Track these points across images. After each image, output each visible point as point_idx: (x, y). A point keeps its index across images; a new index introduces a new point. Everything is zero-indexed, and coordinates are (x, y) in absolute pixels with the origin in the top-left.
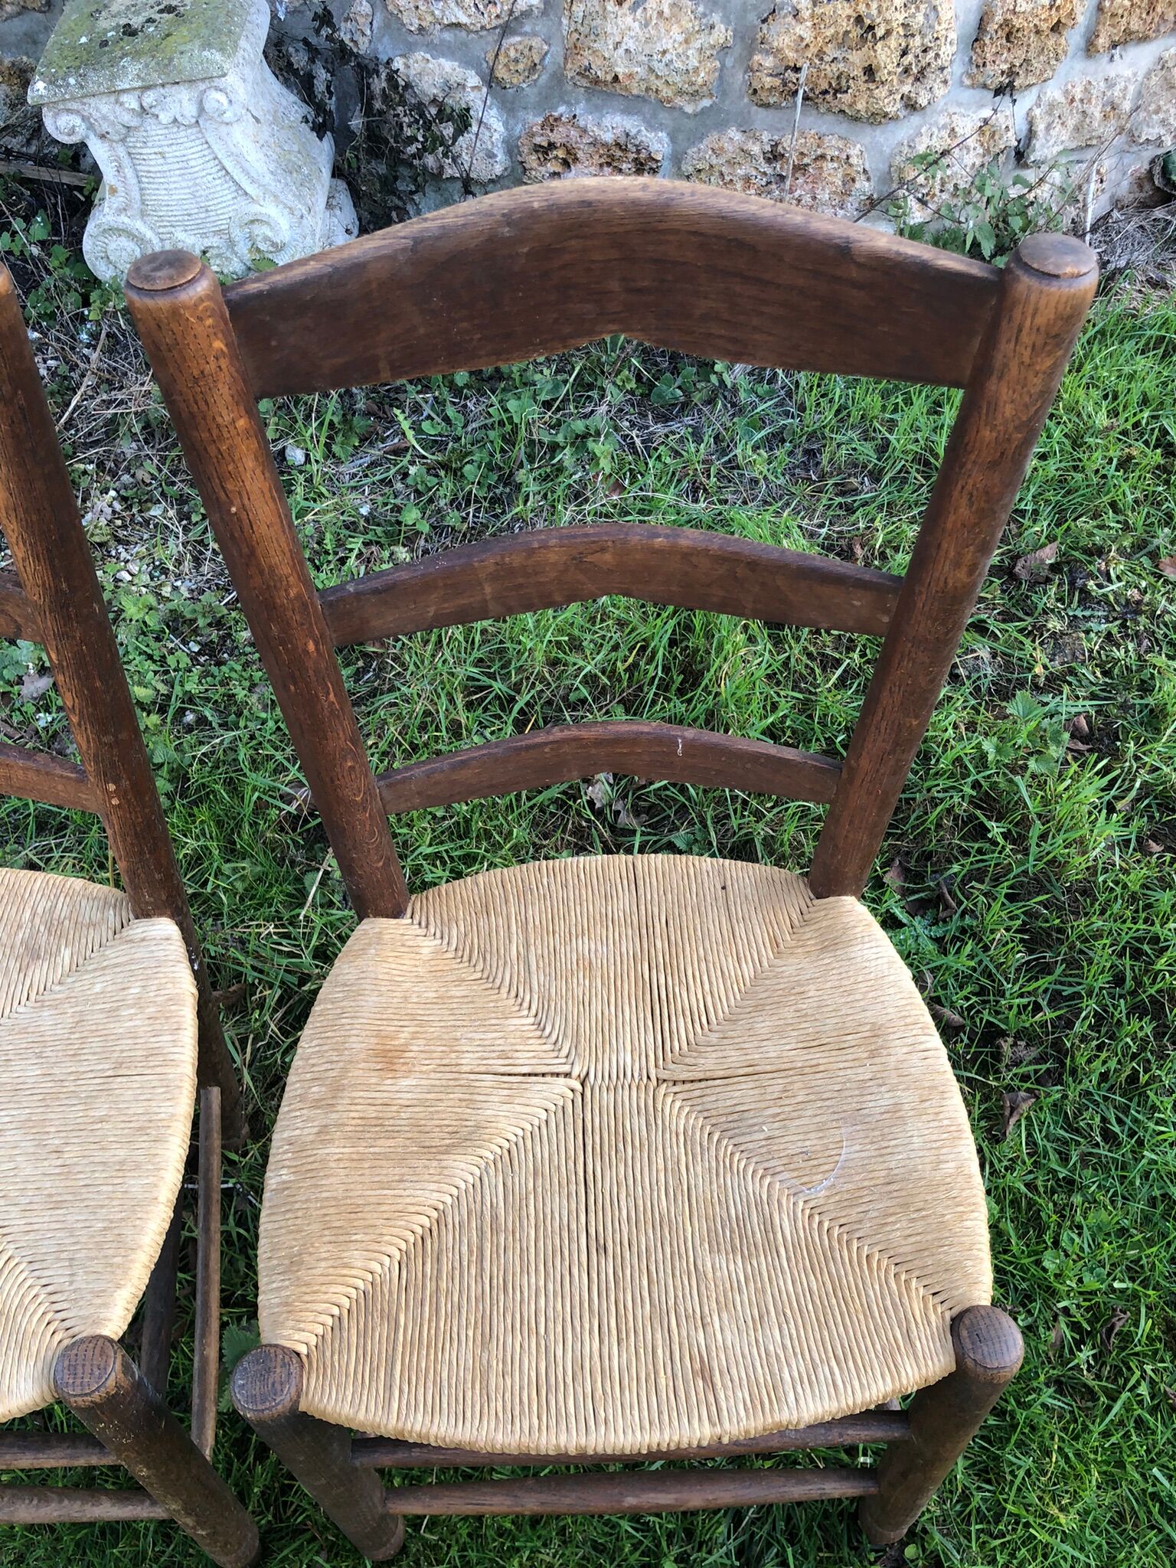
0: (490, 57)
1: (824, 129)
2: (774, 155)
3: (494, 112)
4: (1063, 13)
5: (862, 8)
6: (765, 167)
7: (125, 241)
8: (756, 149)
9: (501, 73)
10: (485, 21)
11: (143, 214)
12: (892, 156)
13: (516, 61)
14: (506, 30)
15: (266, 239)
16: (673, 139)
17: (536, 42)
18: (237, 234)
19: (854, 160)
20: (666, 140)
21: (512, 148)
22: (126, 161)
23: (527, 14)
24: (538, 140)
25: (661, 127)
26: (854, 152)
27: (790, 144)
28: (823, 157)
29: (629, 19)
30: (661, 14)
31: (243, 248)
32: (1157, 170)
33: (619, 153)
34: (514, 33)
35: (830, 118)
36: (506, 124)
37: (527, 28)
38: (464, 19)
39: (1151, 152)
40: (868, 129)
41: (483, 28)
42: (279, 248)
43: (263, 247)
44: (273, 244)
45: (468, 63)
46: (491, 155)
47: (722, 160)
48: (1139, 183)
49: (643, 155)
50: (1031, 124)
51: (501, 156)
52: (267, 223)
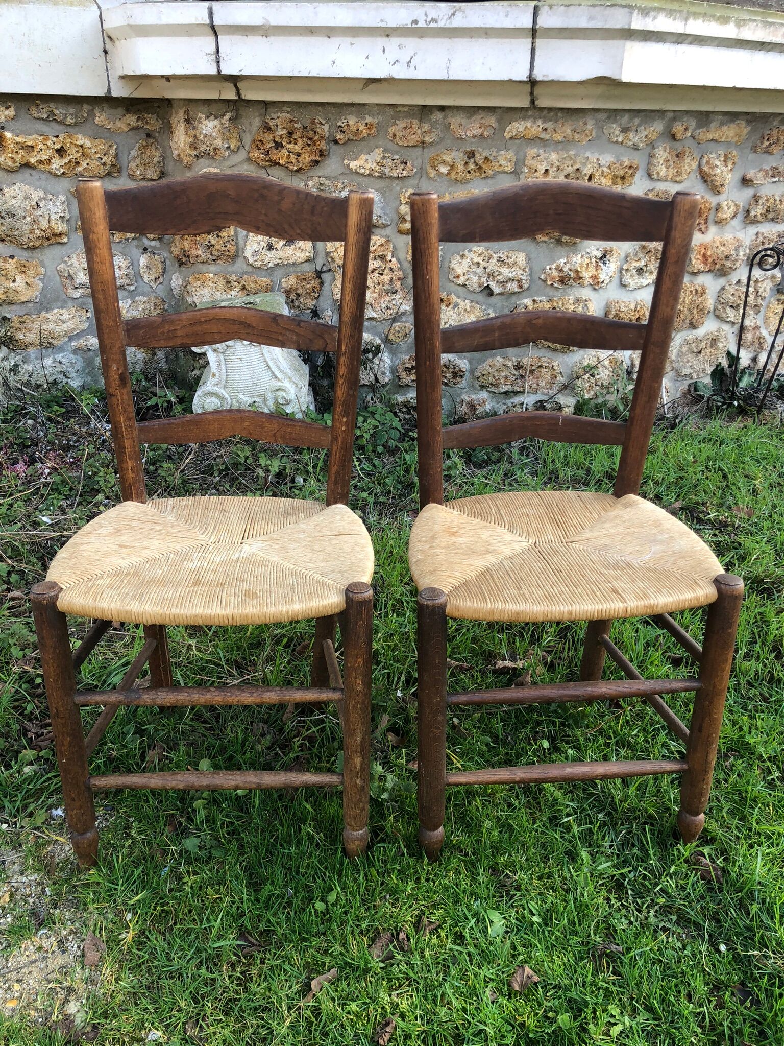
0: (386, 331)
1: (541, 355)
2: (518, 367)
3: (386, 354)
4: (641, 313)
5: (555, 304)
6: (514, 372)
7: (214, 399)
8: (510, 364)
9: (391, 337)
10: (385, 316)
11: (225, 387)
12: (572, 367)
13: (399, 332)
14: (394, 320)
15: (283, 397)
16: (470, 363)
17: (407, 325)
18: (269, 396)
19: (555, 368)
20: (467, 363)
21: (394, 370)
22: (223, 361)
23: (404, 313)
24: (407, 365)
25: (465, 358)
26: (555, 364)
27: (525, 361)
28: (541, 366)
29: (451, 312)
30: (465, 310)
31: (271, 403)
32: (692, 389)
33: (445, 370)
34: (398, 321)
35: (543, 350)
36: (391, 360)
37: (404, 319)
38: (375, 315)
39: (688, 381)
40: (561, 355)
41: (384, 319)
42: (288, 402)
43: (281, 401)
44: (286, 400)
45: (375, 334)
46: (384, 373)
47: (494, 370)
48: (684, 395)
49: (457, 369)
50: (632, 361)
51: (388, 374)
52: (284, 390)
